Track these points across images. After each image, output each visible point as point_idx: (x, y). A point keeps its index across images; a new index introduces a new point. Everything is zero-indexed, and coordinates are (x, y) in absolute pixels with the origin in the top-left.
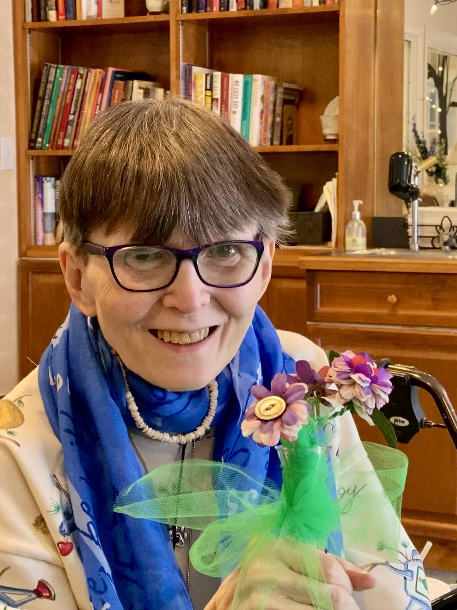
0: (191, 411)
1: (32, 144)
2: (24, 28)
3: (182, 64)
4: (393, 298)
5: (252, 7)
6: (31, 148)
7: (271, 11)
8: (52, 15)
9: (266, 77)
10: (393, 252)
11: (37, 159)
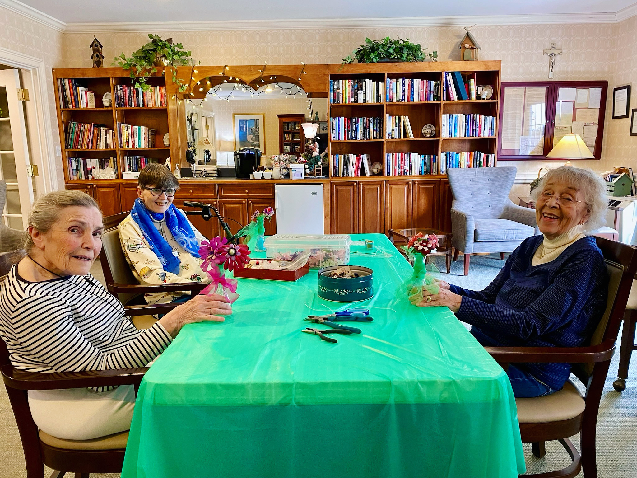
0: (161, 216)
1: (67, 147)
2: (60, 110)
3: (117, 123)
4: (191, 191)
5: (139, 107)
6: (66, 149)
7: (145, 108)
8: (71, 106)
9: (145, 127)
10: (189, 178)
11: (68, 152)
